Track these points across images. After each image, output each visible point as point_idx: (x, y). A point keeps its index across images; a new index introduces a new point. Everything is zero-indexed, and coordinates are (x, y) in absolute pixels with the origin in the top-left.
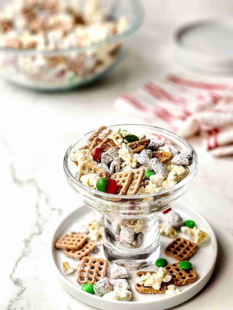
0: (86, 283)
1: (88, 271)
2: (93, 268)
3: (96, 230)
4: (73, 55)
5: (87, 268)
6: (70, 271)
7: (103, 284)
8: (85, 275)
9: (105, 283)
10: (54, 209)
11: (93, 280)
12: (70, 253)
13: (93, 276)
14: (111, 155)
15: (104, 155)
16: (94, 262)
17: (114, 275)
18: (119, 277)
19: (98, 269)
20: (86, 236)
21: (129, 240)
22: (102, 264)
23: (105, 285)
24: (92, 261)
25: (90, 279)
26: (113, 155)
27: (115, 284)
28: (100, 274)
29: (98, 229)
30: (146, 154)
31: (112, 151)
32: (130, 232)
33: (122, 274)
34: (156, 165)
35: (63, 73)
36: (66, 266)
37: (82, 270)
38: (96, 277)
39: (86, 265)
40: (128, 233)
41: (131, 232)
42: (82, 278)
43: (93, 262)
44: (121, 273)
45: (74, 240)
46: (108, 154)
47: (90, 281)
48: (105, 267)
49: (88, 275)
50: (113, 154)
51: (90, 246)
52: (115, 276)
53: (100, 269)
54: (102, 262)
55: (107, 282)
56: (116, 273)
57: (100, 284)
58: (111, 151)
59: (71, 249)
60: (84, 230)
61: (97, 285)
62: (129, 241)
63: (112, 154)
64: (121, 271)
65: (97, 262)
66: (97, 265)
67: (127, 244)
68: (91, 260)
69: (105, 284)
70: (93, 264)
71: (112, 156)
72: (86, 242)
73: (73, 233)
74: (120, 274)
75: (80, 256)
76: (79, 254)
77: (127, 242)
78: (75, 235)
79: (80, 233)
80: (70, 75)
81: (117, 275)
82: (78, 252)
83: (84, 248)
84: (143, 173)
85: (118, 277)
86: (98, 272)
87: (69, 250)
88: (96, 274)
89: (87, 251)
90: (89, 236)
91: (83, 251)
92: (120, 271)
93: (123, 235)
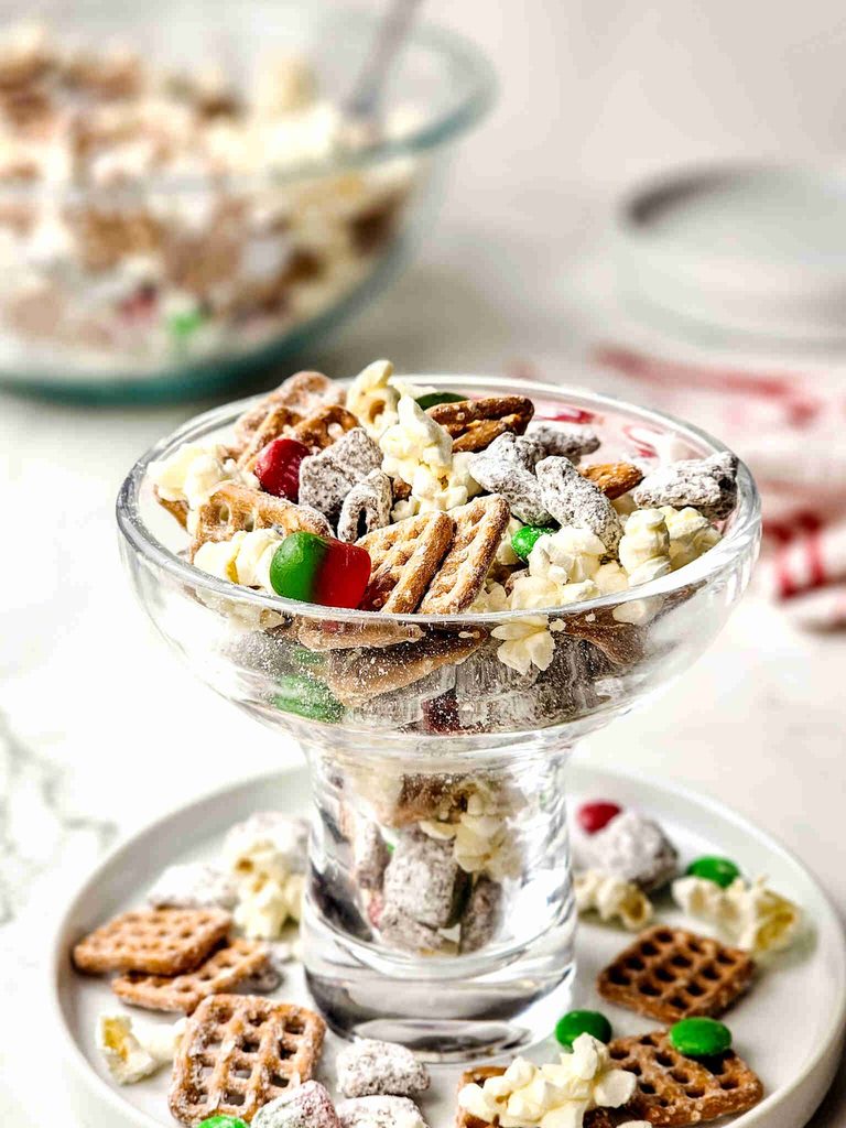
0: (211, 1114)
1: (224, 1058)
2: (249, 1045)
3: (271, 889)
5: (228, 1046)
6: (138, 1063)
7: (297, 1111)
8: (211, 1080)
9: (308, 1105)
10: (76, 824)
11: (250, 1099)
12: (145, 989)
13: (247, 1086)
14: (344, 469)
15: (315, 464)
16: (259, 1020)
17: (354, 1075)
18: (379, 1089)
19: (276, 1052)
20: (219, 917)
21: (428, 906)
22: (293, 1026)
23: (309, 1114)
24: (247, 1013)
25: (234, 1097)
26: (356, 466)
27: (356, 1118)
28: (286, 1076)
29: (283, 886)
30: (513, 452)
31: (352, 448)
32: (431, 870)
33: (391, 1075)
34: (561, 487)
35: (146, 296)
36: (121, 1039)
37: (198, 1056)
38: (266, 1086)
39: (215, 1033)
40: (422, 874)
41: (437, 865)
42: (194, 1093)
43: (251, 1021)
44: (389, 1067)
45: (162, 934)
46: (331, 463)
47: (235, 1107)
48: (310, 1044)
49: (225, 1076)
50: (357, 460)
51: (238, 960)
52: (356, 1080)
53: (286, 1052)
54: (295, 1018)
55: (318, 1100)
56: (364, 1068)
57: (282, 1110)
58: (344, 447)
59: (149, 969)
60: (218, 892)
61: (268, 1118)
62: (427, 911)
63: (348, 463)
64: (387, 1058)
65: (273, 1019)
66: (268, 1034)
67: (417, 927)
68: (243, 1010)
69: (310, 1112)
70: (249, 1029)
71: (351, 470)
72: (221, 941)
73: (163, 907)
74: (382, 1074)
75: (191, 997)
76: (187, 990)
77: (420, 918)
78: (171, 916)
79: (192, 905)
80: (177, 305)
81: (369, 1079)
82: (179, 982)
83: (211, 967)
84: (498, 514)
85: (371, 1085)
86: (275, 1063)
87: (136, 975)
88: (266, 1076)
89: (225, 975)
90: (239, 917)
91: (207, 978)
92: (381, 1061)
93: (399, 886)
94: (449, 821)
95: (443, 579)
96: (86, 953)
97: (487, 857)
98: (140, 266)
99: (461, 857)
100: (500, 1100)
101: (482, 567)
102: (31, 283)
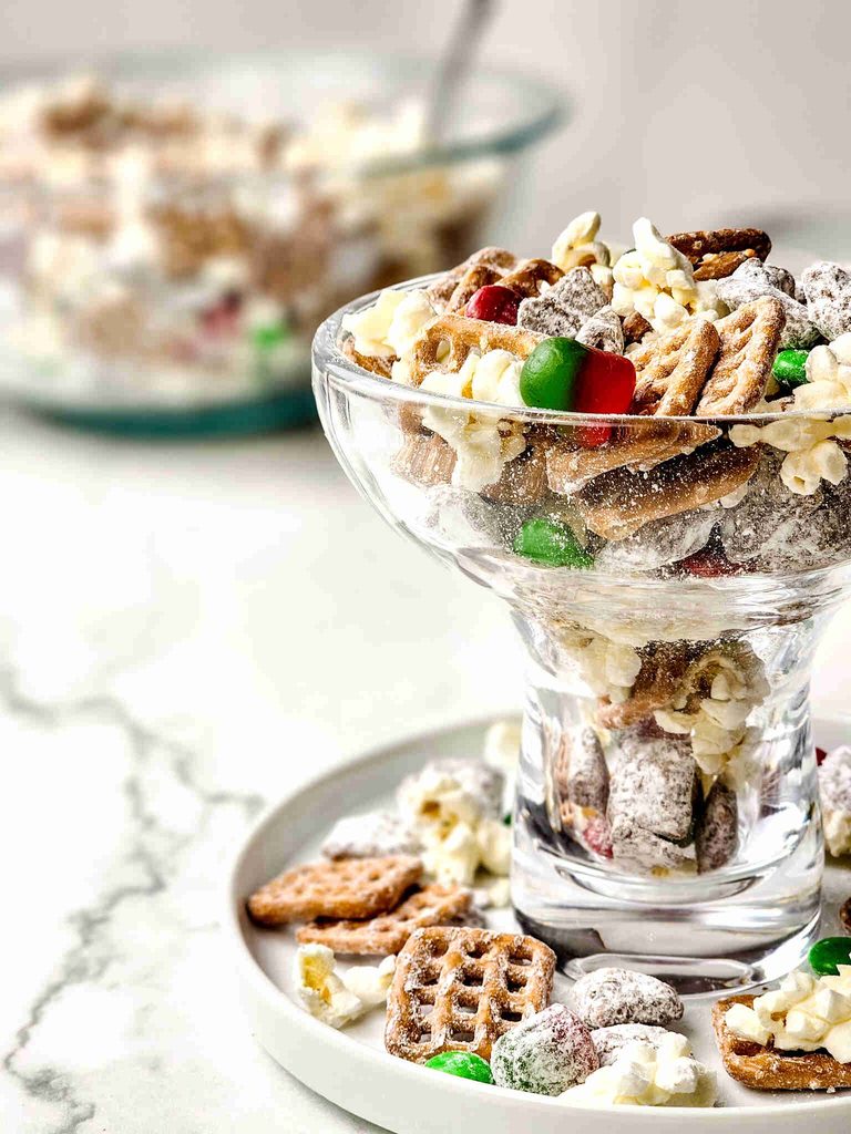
0: (439, 1050)
1: (445, 992)
2: (472, 978)
3: (461, 832)
4: (280, 210)
5: (447, 980)
6: (343, 1004)
7: (548, 1034)
8: (433, 1016)
9: (558, 1027)
10: (219, 798)
11: (480, 1034)
12: (339, 933)
13: (477, 1021)
14: (568, 310)
15: (536, 305)
16: (478, 953)
17: (598, 1003)
18: (628, 1017)
19: (503, 984)
20: (406, 862)
21: (667, 813)
22: (518, 956)
23: (561, 1037)
24: (465, 945)
25: (462, 1033)
26: (581, 307)
27: (609, 1046)
28: (518, 1009)
29: (474, 828)
30: (762, 277)
31: (575, 287)
32: (666, 773)
33: (641, 1001)
34: (835, 293)
35: (232, 303)
36: (321, 980)
37: (415, 991)
38: (497, 1019)
39: (430, 967)
40: (655, 780)
41: (672, 767)
42: (416, 1031)
43: (471, 954)
44: (636, 993)
45: (346, 879)
46: (553, 305)
47: (464, 1043)
48: (541, 974)
49: (449, 1011)
50: (580, 301)
51: (434, 903)
52: (602, 1007)
53: (514, 984)
54: (520, 947)
55: (570, 1021)
56: (609, 994)
57: (530, 1035)
58: (567, 287)
59: (340, 914)
60: (400, 839)
61: (513, 1043)
62: (666, 820)
63: (572, 304)
64: (634, 984)
65: (495, 950)
66: (493, 966)
67: (654, 838)
68: (460, 941)
69: (561, 1034)
70: (469, 961)
71: (575, 312)
72: (412, 886)
73: (340, 857)
74: (631, 1000)
75: (394, 935)
76: (386, 930)
77: (656, 828)
78: (351, 866)
79: (374, 853)
80: (262, 314)
81: (616, 1003)
82: (375, 924)
83: (408, 908)
84: (774, 313)
85: (620, 1012)
86: (504, 995)
87: (324, 920)
88: (495, 1008)
89: (428, 913)
90: (429, 861)
91: (405, 919)
92: (627, 988)
93: (627, 795)
94: (688, 710)
95: (718, 384)
96: (264, 900)
97: (727, 757)
98: (224, 271)
99: (699, 755)
100: (775, 1017)
101: (765, 364)
102: (113, 292)
